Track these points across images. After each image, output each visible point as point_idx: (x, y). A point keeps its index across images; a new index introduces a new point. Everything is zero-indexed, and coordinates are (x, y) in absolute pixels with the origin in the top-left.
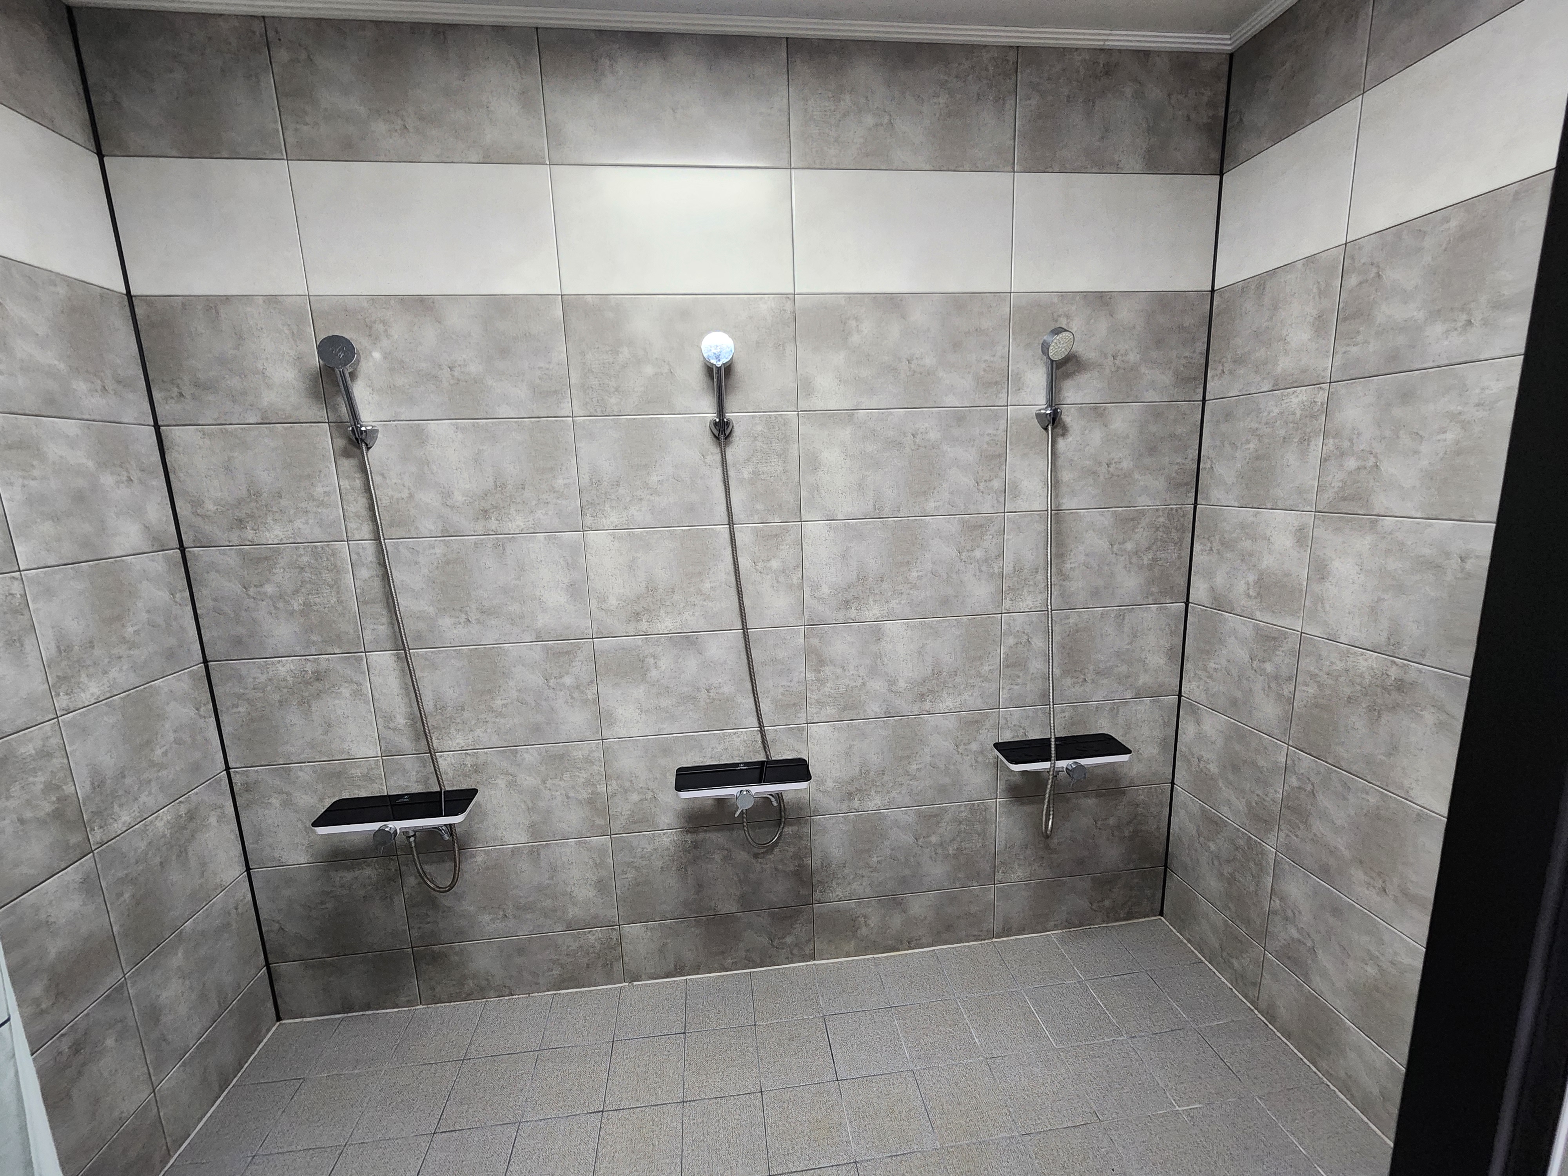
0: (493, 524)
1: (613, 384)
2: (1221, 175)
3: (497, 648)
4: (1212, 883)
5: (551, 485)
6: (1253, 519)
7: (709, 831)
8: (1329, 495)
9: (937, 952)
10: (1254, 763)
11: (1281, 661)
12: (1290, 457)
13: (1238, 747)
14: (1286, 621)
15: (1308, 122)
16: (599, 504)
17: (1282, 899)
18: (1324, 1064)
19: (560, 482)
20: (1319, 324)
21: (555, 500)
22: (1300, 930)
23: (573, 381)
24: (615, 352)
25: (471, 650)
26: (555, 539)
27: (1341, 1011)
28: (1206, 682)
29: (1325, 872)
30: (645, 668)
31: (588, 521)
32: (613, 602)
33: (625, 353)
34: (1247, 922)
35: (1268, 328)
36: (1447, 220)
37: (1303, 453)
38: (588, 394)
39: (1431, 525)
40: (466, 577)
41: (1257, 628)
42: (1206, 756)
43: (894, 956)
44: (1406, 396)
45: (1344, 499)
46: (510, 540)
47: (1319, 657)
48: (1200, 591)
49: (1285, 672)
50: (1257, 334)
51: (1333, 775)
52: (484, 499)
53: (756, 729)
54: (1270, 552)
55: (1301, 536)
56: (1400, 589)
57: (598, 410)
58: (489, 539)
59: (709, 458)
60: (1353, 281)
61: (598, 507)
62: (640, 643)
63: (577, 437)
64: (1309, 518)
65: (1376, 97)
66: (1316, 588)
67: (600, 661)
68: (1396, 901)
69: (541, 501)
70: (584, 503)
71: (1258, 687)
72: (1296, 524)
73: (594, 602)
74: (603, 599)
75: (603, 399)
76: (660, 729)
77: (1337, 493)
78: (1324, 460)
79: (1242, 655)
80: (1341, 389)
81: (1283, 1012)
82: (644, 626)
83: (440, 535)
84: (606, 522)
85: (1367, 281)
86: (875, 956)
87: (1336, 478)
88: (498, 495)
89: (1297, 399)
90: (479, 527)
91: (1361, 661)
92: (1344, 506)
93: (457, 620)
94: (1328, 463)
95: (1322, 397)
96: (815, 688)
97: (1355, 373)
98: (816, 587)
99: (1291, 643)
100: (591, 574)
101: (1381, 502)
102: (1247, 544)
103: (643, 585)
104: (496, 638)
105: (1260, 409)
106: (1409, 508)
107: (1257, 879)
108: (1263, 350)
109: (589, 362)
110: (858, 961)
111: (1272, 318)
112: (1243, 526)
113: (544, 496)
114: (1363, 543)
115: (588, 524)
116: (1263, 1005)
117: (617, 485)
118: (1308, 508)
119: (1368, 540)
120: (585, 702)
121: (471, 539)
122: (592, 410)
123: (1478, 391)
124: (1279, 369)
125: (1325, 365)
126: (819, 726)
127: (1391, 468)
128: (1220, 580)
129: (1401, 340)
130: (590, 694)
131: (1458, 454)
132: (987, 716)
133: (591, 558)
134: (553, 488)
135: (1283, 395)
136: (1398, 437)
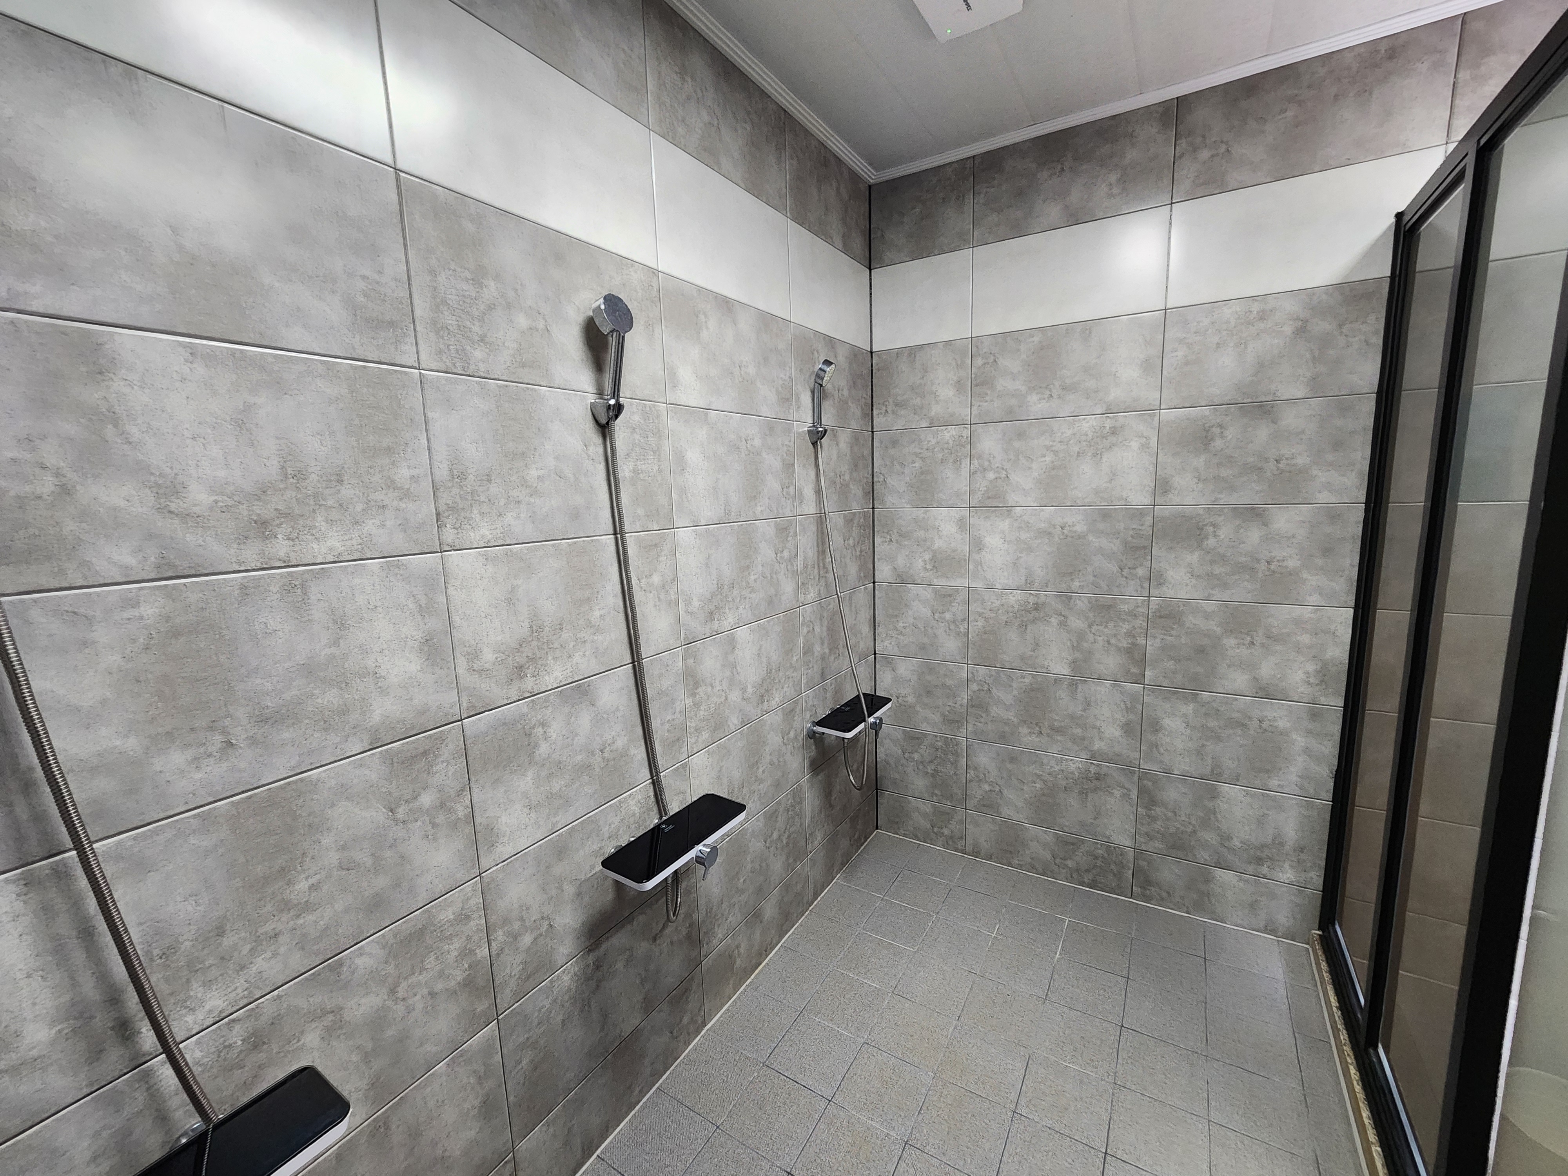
0: (281, 547)
1: (476, 328)
2: (870, 270)
3: (296, 782)
4: (919, 783)
5: (389, 477)
6: (924, 515)
7: (611, 936)
8: (979, 495)
9: (785, 945)
10: (944, 685)
11: (957, 609)
12: (948, 472)
13: (929, 678)
14: (958, 582)
15: (936, 252)
16: (463, 509)
17: (976, 769)
18: (1016, 862)
19: (403, 473)
20: (959, 385)
21: (395, 502)
22: (991, 784)
23: (418, 312)
24: (478, 284)
25: (239, 802)
26: (398, 567)
27: (1023, 821)
28: (897, 638)
29: (1003, 738)
30: (532, 744)
31: (449, 535)
32: (488, 656)
33: (491, 289)
34: (951, 797)
35: (921, 384)
36: (1032, 336)
37: (958, 469)
38: (443, 338)
39: (1043, 510)
40: (222, 658)
41: (936, 592)
42: (903, 692)
43: (759, 973)
44: (1021, 435)
45: (989, 498)
46: (317, 575)
47: (983, 602)
48: (884, 572)
49: (960, 617)
50: (912, 388)
51: (1001, 674)
52: (259, 500)
53: (648, 782)
54: (940, 537)
55: (963, 525)
56: (1030, 549)
57: (458, 364)
58: (273, 576)
59: (592, 449)
60: (979, 362)
61: (462, 514)
62: (525, 710)
63: (428, 403)
64: (965, 512)
65: (982, 252)
66: (976, 557)
67: (474, 752)
68: (1048, 736)
69: (373, 503)
70: (442, 508)
71: (940, 632)
72: (957, 516)
73: (461, 662)
74: (474, 655)
75: (463, 350)
76: (554, 825)
77: (983, 494)
78: (972, 474)
79: (926, 612)
80: (979, 429)
81: (985, 846)
82: (529, 683)
83: (153, 575)
84: (474, 537)
85: (988, 363)
86: (747, 983)
87: (982, 485)
88: (290, 494)
89: (949, 434)
90: (251, 554)
91: (1011, 598)
92: (989, 502)
93: (202, 750)
94: (976, 475)
95: (966, 433)
96: (693, 714)
97: (987, 420)
98: (688, 602)
99: (963, 596)
100: (456, 619)
101: (1013, 498)
102: (921, 534)
103: (526, 624)
104: (293, 763)
105: (920, 439)
106: (1030, 501)
107: (955, 764)
108: (918, 400)
109: (443, 288)
110: (738, 997)
111: (923, 378)
112: (916, 521)
113: (378, 496)
114: (1004, 525)
115: (450, 541)
116: (969, 848)
117: (488, 480)
118: (965, 505)
119: (1007, 522)
120: (454, 825)
121: (232, 580)
122: (449, 364)
123: (1059, 434)
124: (933, 413)
125: (965, 413)
126: (698, 756)
127: (1016, 478)
128: (901, 561)
129: (1013, 402)
130: (461, 811)
131: (1054, 469)
132: (796, 702)
133: (454, 593)
134: (393, 481)
135: (937, 430)
136: (1019, 459)
